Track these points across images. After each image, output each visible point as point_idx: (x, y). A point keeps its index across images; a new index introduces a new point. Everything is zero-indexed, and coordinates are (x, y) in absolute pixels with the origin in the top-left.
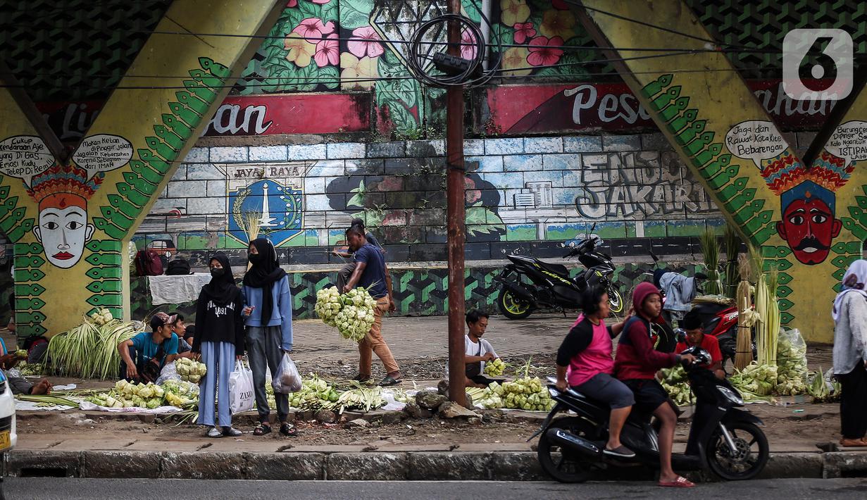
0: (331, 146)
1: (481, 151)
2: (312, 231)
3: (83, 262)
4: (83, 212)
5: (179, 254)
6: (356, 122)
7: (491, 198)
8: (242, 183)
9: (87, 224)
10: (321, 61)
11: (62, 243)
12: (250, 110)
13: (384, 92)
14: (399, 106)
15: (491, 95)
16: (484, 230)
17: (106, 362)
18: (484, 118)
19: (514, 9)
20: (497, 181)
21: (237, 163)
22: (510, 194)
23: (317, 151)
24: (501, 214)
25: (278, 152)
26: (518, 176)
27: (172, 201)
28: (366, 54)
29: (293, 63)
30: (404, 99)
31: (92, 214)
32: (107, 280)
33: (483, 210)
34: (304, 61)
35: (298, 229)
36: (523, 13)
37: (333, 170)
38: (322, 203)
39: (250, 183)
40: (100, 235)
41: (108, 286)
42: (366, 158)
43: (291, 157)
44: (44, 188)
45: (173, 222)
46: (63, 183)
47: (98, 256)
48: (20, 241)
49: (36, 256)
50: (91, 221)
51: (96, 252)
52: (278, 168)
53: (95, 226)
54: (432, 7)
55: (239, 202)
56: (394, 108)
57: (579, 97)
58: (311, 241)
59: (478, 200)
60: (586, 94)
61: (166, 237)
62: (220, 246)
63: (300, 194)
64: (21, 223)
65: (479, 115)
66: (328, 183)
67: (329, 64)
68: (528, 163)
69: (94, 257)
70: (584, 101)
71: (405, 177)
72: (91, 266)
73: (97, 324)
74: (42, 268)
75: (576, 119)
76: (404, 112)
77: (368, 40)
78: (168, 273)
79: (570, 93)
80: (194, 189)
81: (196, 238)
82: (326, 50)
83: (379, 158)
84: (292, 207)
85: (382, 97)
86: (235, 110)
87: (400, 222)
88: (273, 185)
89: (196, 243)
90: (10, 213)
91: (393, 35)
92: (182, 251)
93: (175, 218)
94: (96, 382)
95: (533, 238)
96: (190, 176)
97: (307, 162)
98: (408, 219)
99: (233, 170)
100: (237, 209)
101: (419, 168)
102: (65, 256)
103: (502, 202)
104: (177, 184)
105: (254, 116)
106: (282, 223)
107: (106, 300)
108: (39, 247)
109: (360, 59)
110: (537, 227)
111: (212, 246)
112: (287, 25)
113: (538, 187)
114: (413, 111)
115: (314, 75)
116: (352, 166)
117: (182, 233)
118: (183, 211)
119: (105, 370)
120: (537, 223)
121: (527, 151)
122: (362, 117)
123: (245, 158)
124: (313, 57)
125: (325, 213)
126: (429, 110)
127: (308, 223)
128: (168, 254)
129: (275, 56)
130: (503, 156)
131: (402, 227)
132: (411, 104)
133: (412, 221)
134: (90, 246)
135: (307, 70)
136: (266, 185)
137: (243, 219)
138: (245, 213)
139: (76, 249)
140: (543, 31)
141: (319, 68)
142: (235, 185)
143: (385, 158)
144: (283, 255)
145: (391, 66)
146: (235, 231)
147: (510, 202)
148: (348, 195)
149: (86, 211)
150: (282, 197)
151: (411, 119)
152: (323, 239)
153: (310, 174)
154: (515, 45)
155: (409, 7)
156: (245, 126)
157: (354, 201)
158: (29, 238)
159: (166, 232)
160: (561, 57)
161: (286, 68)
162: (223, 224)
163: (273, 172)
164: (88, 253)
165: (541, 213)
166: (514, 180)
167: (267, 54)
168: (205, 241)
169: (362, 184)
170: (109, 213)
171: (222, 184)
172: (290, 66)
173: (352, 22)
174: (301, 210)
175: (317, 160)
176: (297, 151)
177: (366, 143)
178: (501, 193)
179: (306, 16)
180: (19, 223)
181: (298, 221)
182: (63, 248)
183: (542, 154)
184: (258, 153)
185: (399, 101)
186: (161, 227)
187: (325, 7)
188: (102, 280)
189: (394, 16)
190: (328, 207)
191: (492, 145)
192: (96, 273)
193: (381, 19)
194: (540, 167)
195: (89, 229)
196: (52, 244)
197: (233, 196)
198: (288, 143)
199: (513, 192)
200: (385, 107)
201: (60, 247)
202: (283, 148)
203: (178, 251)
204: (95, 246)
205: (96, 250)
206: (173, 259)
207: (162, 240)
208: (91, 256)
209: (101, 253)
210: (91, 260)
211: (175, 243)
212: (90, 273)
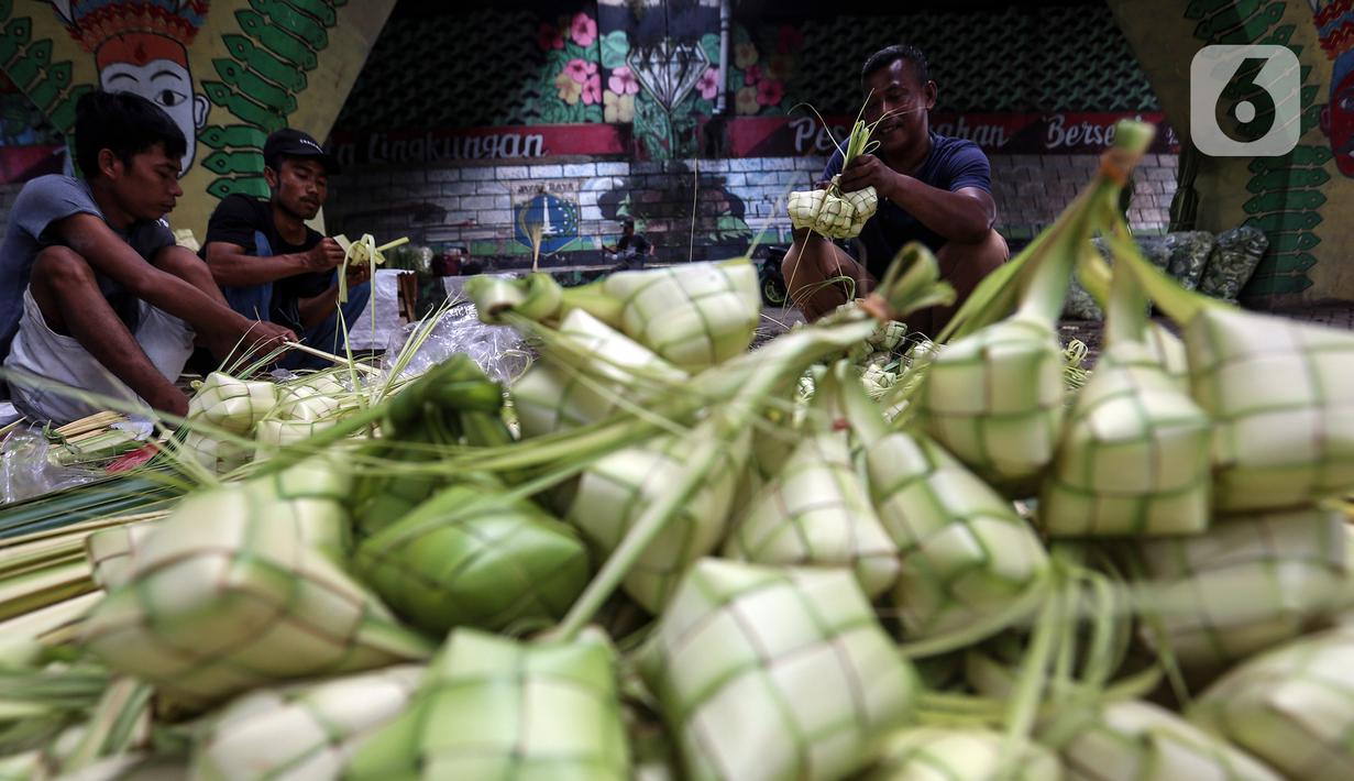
0: (600, 165)
1: (726, 169)
2: (588, 237)
3: (198, 168)
4: (183, 73)
6: (619, 148)
7: (738, 208)
8: (525, 198)
9: (194, 94)
10: (587, 99)
12: (529, 139)
13: (640, 127)
14: (653, 139)
15: (729, 124)
16: (733, 235)
18: (724, 146)
19: (745, 54)
20: (742, 193)
21: (520, 179)
22: (753, 204)
23: (588, 169)
24: (747, 221)
25: (554, 171)
26: (759, 190)
27: (465, 214)
28: (625, 91)
29: (564, 101)
30: (657, 133)
31: (199, 74)
33: (731, 218)
34: (573, 99)
35: (575, 235)
36: (753, 57)
37: (602, 184)
38: (594, 213)
39: (532, 197)
40: (222, 117)
42: (630, 174)
43: (566, 174)
44: (98, 22)
45: (465, 231)
46: (134, 12)
47: (224, 157)
50: (199, 89)
51: (219, 150)
52: (556, 184)
53: (210, 100)
54: (678, 49)
55: (523, 213)
56: (649, 140)
57: (801, 129)
58: (587, 246)
59: (727, 210)
60: (807, 125)
61: (461, 244)
62: (508, 252)
63: (575, 206)
64: (69, 95)
65: (720, 144)
66: (599, 196)
67: (594, 102)
68: (766, 179)
69: (215, 158)
70: (805, 131)
71: (664, 191)
72: (214, 176)
75: (798, 146)
76: (658, 144)
77: (625, 79)
78: (463, 274)
79: (794, 124)
80: (483, 203)
81: (488, 245)
82: (591, 89)
83: (641, 175)
84: (569, 217)
85: (639, 131)
86: (517, 139)
87: (662, 229)
88: (551, 199)
89: (487, 250)
90: (43, 74)
91: (646, 74)
93: (468, 228)
95: (775, 241)
96: (479, 191)
97: (580, 179)
98: (669, 226)
99: (516, 186)
100: (521, 220)
101: (675, 184)
103: (747, 212)
104: (468, 199)
105: (534, 144)
106: (562, 231)
109: (619, 96)
110: (778, 232)
111: (501, 252)
112: (557, 65)
113: (776, 199)
114: (664, 143)
115: (582, 111)
116: (619, 182)
117: (475, 241)
118: (475, 222)
120: (777, 228)
121: (765, 168)
122: (624, 145)
123: (526, 176)
124: (580, 96)
125: (597, 222)
126: (677, 141)
127: (584, 231)
128: (462, 260)
129: (549, 94)
130: (745, 173)
131: (664, 232)
132: (663, 137)
133: (672, 228)
134: (206, 137)
135: (576, 108)
136: (546, 199)
137: (527, 227)
138: (529, 223)
140: (769, 73)
141: (586, 106)
142: (519, 199)
143: (646, 175)
144: (563, 259)
145: (645, 102)
146: (521, 238)
147: (754, 211)
148: (617, 207)
149: (188, 69)
150: (560, 209)
151: (663, 151)
152: (598, 244)
153: (584, 188)
154: (746, 85)
155: (659, 49)
156: (526, 153)
157: (622, 211)
159: (460, 240)
160: (783, 98)
161: (558, 105)
162: (511, 233)
163: (551, 186)
165: (779, 220)
166: (755, 193)
167: (541, 92)
168: (495, 247)
169: (628, 197)
170: (231, 72)
171: (507, 198)
172: (562, 104)
173: (611, 62)
174: (577, 219)
175: (588, 178)
176: (571, 170)
177: (630, 162)
178: (746, 203)
179: (573, 57)
180: (64, 95)
181: (574, 229)
183: (777, 171)
184: (537, 171)
185: (653, 134)
186: (455, 237)
187: (588, 50)
189: (647, 57)
190: (600, 217)
191: (736, 164)
193: (636, 60)
194: (776, 182)
195: (199, 105)
197: (517, 209)
198: (563, 163)
199: (756, 203)
200: (642, 139)
202: (559, 167)
203: (471, 256)
204: (215, 138)
205: (219, 144)
206: (468, 263)
207: (457, 248)
208: (211, 156)
209: (228, 150)
210: (212, 163)
211: (469, 250)
212: (216, 189)
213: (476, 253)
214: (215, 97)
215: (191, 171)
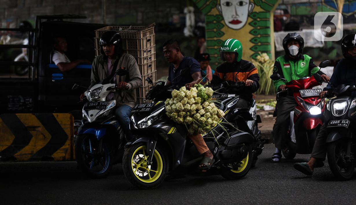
3: (247, 25)
5: (292, 18)
9: (250, 2)
11: (234, 14)
17: (268, 84)
32: (262, 36)
40: (258, 9)
41: (263, 40)
47: (257, 22)
48: (209, 14)
49: (219, 22)
51: (255, 20)
53: (255, 4)
61: (283, 7)
69: (254, 22)
72: (252, 28)
73: (260, 62)
74: (223, 30)
81: (303, 7)
89: (302, 11)
92: (294, 16)
94: (263, 96)
102: (237, 22)
107: (262, 48)
108: (220, 17)
117: (294, 4)
119: (268, 90)
128: (285, 18)
134: (252, 16)
139: (243, 17)
146: (328, 2)
158: (214, 12)
159: (283, 4)
164: (250, 20)
168: (309, 9)
180: (208, 3)
182: (235, 17)
188: (259, 36)
192: (255, 32)
195: (251, 5)
196: (228, 15)
201: (234, 17)
203: (291, 16)
204: (254, 16)
205: (255, 18)
206: (288, 21)
207: (281, 9)
208: (252, 22)
209: (258, 19)
210: (252, 24)
211: (289, 11)
212: (252, 32)
213: (295, 13)
214: (256, 3)
215: (245, 27)
